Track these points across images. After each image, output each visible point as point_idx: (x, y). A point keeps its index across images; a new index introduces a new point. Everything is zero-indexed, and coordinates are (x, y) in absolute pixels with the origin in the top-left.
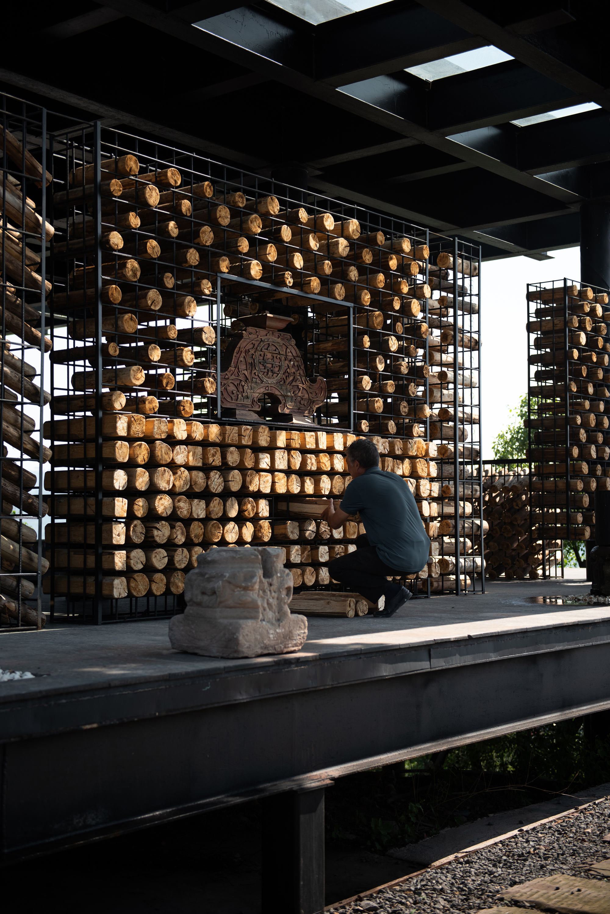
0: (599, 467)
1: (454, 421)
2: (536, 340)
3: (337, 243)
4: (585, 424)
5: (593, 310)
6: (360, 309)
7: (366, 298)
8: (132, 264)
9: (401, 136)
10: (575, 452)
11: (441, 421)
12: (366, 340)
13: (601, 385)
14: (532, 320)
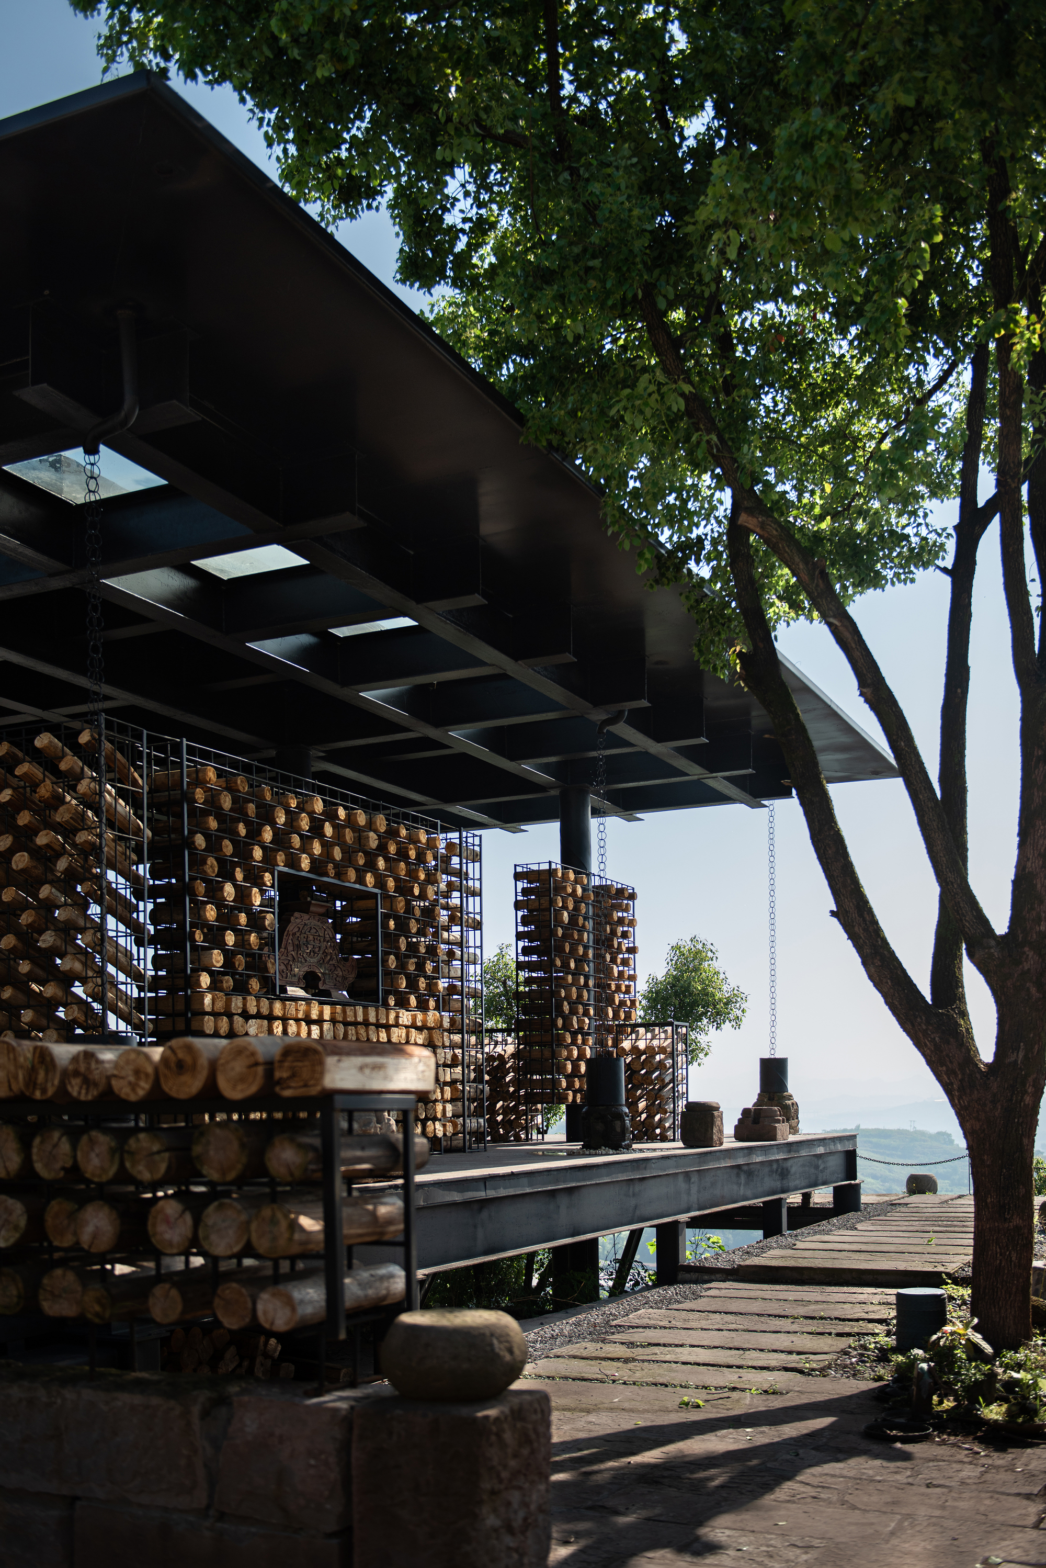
0: (580, 1037)
1: (462, 995)
2: (523, 917)
3: (368, 837)
4: (568, 997)
5: (574, 891)
6: (386, 897)
7: (391, 883)
8: (211, 861)
9: (407, 730)
10: (560, 1022)
11: (449, 995)
12: (392, 923)
13: (580, 961)
14: (520, 898)
